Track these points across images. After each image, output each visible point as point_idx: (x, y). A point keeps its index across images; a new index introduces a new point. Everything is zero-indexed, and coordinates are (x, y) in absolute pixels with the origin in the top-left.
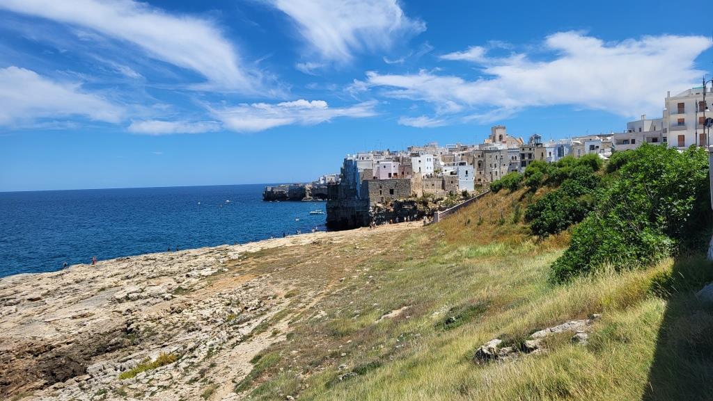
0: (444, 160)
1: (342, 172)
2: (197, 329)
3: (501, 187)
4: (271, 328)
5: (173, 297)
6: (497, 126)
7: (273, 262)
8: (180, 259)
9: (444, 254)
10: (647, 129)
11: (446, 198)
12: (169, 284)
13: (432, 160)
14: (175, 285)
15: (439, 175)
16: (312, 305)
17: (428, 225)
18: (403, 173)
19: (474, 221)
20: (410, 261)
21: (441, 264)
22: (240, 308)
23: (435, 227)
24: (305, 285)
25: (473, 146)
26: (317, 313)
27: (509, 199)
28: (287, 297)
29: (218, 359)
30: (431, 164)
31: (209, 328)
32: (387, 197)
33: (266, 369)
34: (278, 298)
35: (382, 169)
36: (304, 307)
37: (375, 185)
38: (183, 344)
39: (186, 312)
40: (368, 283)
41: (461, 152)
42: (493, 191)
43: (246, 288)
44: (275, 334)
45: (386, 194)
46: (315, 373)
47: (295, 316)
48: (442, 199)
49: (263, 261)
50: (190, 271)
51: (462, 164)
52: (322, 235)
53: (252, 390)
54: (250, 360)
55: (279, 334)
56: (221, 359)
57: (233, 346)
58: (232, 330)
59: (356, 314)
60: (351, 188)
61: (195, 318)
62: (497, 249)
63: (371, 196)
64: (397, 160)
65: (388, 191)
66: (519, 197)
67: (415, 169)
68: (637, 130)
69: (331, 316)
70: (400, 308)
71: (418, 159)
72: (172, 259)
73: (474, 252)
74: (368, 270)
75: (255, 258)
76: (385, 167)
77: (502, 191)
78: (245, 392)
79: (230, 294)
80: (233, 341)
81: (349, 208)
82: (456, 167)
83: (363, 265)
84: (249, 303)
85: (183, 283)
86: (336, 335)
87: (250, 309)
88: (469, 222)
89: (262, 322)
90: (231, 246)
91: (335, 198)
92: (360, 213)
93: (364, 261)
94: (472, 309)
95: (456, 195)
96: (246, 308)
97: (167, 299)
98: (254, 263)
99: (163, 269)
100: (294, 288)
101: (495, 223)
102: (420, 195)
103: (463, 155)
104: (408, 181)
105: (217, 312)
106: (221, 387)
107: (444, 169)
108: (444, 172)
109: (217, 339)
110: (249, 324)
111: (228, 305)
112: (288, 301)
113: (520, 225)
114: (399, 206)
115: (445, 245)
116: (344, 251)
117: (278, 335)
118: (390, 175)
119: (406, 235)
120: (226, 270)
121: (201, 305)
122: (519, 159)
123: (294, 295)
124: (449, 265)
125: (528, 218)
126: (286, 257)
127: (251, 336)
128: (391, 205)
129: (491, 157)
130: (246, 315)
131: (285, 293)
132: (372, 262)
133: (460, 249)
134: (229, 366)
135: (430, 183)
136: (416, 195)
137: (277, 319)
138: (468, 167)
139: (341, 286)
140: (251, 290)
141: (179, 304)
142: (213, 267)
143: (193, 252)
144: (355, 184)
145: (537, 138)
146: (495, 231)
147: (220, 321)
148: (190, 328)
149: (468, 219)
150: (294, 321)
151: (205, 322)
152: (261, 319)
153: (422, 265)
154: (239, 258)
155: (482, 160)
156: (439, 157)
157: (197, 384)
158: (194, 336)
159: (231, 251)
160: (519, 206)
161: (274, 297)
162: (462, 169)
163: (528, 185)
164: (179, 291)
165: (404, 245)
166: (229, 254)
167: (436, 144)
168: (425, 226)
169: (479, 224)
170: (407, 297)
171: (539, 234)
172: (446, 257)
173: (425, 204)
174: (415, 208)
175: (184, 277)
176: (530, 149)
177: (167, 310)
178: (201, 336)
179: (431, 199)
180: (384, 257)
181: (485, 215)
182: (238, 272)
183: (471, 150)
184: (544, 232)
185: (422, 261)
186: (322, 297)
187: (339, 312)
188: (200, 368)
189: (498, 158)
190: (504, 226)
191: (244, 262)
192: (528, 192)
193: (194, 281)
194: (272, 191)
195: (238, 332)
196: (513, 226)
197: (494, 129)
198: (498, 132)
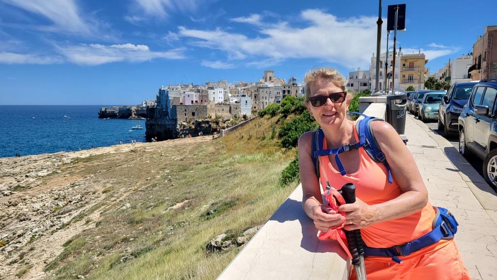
0: (231, 93)
1: (157, 99)
2: (27, 219)
3: (265, 113)
4: (86, 217)
5: (11, 193)
6: (268, 70)
7: (98, 165)
8: (23, 163)
9: (223, 160)
10: (360, 77)
11: (232, 119)
12: (11, 183)
13: (223, 92)
14: (15, 183)
15: (228, 103)
16: (121, 199)
17: (216, 139)
18: (202, 101)
19: (246, 137)
20: (199, 165)
21: (220, 167)
22: (65, 202)
23: (220, 140)
24: (120, 183)
25: (252, 84)
26: (124, 205)
27: (270, 122)
28: (103, 192)
29: (37, 244)
30: (222, 95)
31: (38, 218)
32: (190, 117)
33: (72, 252)
34: (96, 194)
35: (187, 98)
36: (115, 200)
37: (181, 109)
38: (13, 232)
39: (21, 205)
40: (166, 181)
41: (243, 88)
42: (260, 116)
43: (73, 185)
44: (88, 222)
45: (189, 116)
46: (107, 255)
47: (107, 208)
48: (229, 120)
49: (91, 165)
50: (29, 172)
51: (244, 96)
52: (139, 145)
53: (58, 269)
54: (63, 244)
55: (91, 222)
56: (40, 244)
57: (53, 232)
58: (56, 219)
59: (151, 206)
60: (164, 110)
61: (27, 210)
62: (259, 157)
63: (178, 117)
64: (198, 91)
65: (191, 114)
66: (276, 121)
67: (211, 98)
68: (355, 78)
69: (133, 207)
70: (182, 201)
71: (213, 91)
72: (16, 162)
73: (243, 159)
74: (168, 171)
75: (84, 162)
76: (189, 96)
77: (266, 116)
78: (51, 271)
79: (59, 190)
80: (54, 228)
81: (163, 125)
82: (239, 98)
83: (165, 168)
84: (73, 198)
85: (22, 182)
86: (132, 222)
87: (73, 202)
88: (242, 137)
89: (81, 213)
90: (67, 153)
91: (152, 117)
92: (171, 129)
93: (166, 165)
94: (226, 204)
95: (239, 118)
96: (70, 202)
97: (7, 195)
98: (82, 166)
99: (7, 170)
100: (111, 185)
101: (259, 138)
102: (213, 117)
103: (244, 89)
104: (205, 107)
105: (46, 205)
106: (34, 267)
107: (231, 99)
108: (231, 101)
109: (42, 227)
110: (69, 214)
111: (56, 199)
112: (104, 196)
113: (275, 140)
114: (198, 124)
115: (225, 154)
116: (152, 157)
117: (89, 223)
118: (192, 102)
119: (199, 145)
120: (60, 171)
121: (34, 199)
122: (281, 94)
123: (109, 191)
124: (225, 168)
125: (280, 136)
126: (109, 162)
127: (69, 224)
128: (193, 124)
129: (263, 91)
130: (69, 207)
131: (103, 189)
132: (173, 165)
133: (234, 156)
134: (45, 249)
135: (221, 109)
136: (211, 117)
137: (92, 211)
138: (247, 98)
139: (147, 184)
140: (76, 187)
141: (16, 199)
142: (49, 169)
143: (34, 157)
144: (167, 107)
145: (294, 80)
146: (259, 144)
147: (47, 212)
148: (22, 218)
149: (242, 135)
150: (105, 211)
151: (35, 213)
152: (81, 210)
153: (207, 168)
154: (71, 162)
155: (257, 93)
156: (228, 90)
157: (16, 265)
158: (24, 225)
159: (65, 157)
160: (275, 127)
161: (94, 193)
162: (243, 99)
163: (283, 112)
164: (17, 188)
165: (197, 153)
166: (63, 159)
167: (225, 81)
168: (213, 139)
169: (249, 139)
170: (189, 192)
171: (286, 147)
172: (225, 162)
173: (217, 123)
174: (210, 126)
175: (24, 177)
176: (289, 87)
177: (5, 204)
178: (30, 224)
179: (221, 120)
180: (181, 162)
181: (253, 133)
182: (68, 173)
183: (250, 86)
184: (289, 145)
185: (207, 165)
186: (131, 192)
187: (140, 204)
188: (21, 251)
189: (268, 92)
190: (265, 141)
191: (75, 165)
192: (282, 118)
193: (31, 180)
194: (106, 111)
195: (60, 221)
196: (270, 141)
197: (266, 72)
198: (269, 75)
